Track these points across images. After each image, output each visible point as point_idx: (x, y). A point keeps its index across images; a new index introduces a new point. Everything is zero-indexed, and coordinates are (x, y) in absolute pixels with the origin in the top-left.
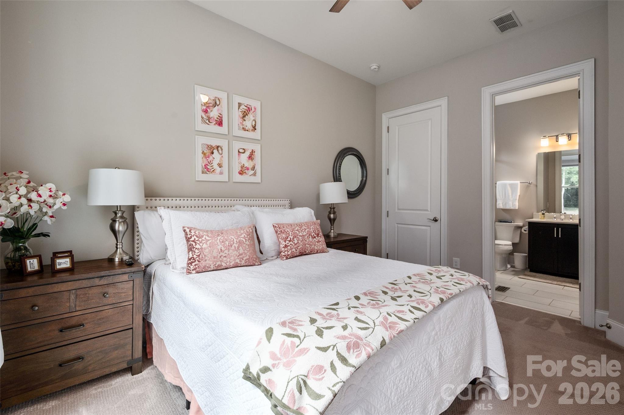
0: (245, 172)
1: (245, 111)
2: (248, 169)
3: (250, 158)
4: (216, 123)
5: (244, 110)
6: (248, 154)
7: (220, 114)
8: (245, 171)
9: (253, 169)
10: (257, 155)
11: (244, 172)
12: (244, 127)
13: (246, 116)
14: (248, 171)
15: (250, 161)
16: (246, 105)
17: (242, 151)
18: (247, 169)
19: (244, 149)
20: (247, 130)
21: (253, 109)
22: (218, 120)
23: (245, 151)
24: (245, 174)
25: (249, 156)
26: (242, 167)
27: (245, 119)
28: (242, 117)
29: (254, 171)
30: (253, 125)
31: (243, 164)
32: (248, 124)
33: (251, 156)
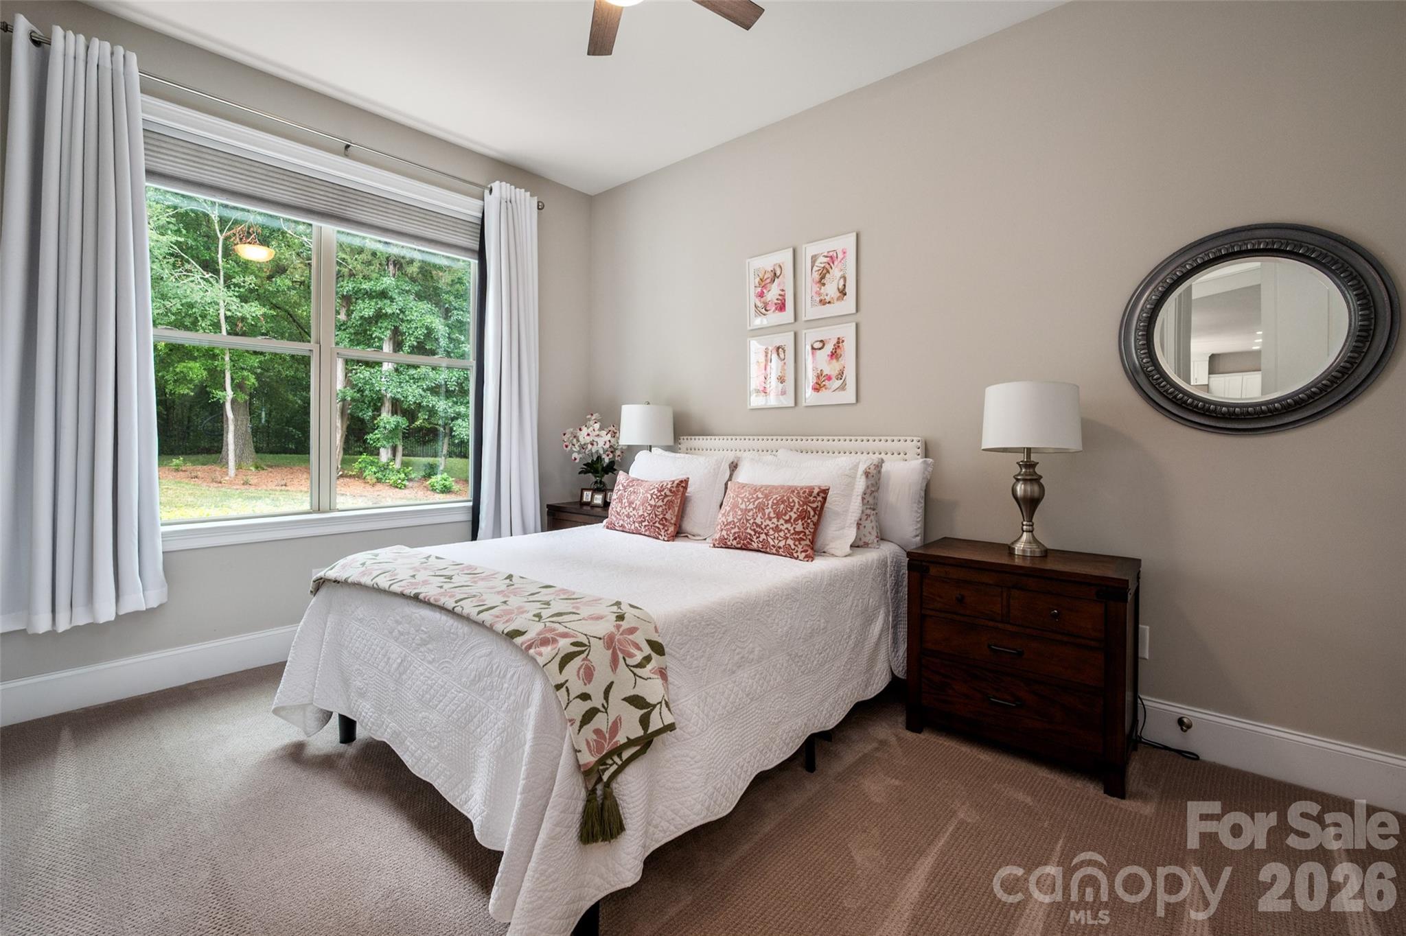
0: (825, 385)
1: (824, 267)
2: (829, 378)
3: (834, 356)
4: (776, 309)
5: (822, 265)
6: (829, 348)
7: (783, 290)
8: (824, 383)
9: (840, 376)
10: (849, 348)
11: (822, 385)
12: (822, 298)
13: (827, 275)
14: (831, 381)
15: (835, 361)
16: (825, 254)
17: (817, 345)
18: (827, 379)
19: (822, 341)
20: (829, 302)
21: (840, 256)
22: (779, 302)
23: (824, 345)
24: (823, 389)
25: (832, 352)
26: (818, 377)
27: (825, 282)
28: (818, 280)
29: (842, 381)
30: (841, 287)
31: (821, 370)
32: (831, 289)
33: (835, 352)
